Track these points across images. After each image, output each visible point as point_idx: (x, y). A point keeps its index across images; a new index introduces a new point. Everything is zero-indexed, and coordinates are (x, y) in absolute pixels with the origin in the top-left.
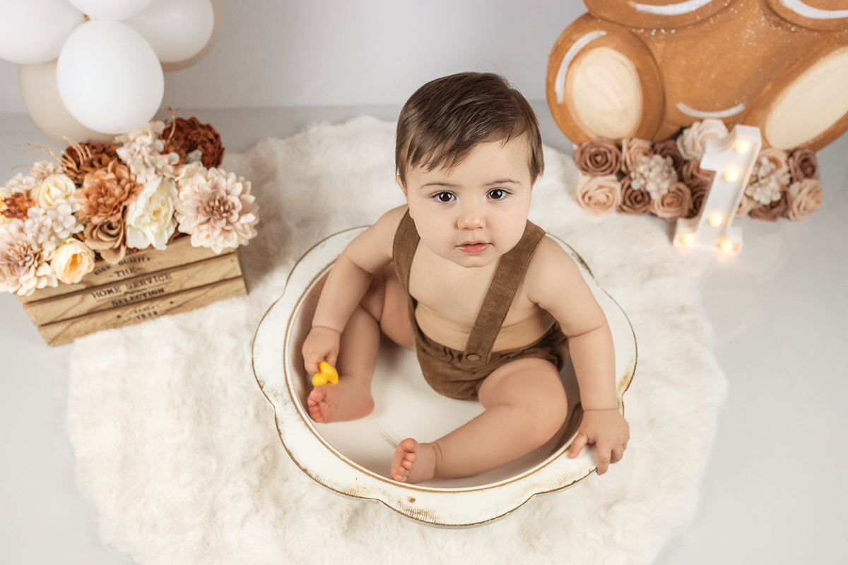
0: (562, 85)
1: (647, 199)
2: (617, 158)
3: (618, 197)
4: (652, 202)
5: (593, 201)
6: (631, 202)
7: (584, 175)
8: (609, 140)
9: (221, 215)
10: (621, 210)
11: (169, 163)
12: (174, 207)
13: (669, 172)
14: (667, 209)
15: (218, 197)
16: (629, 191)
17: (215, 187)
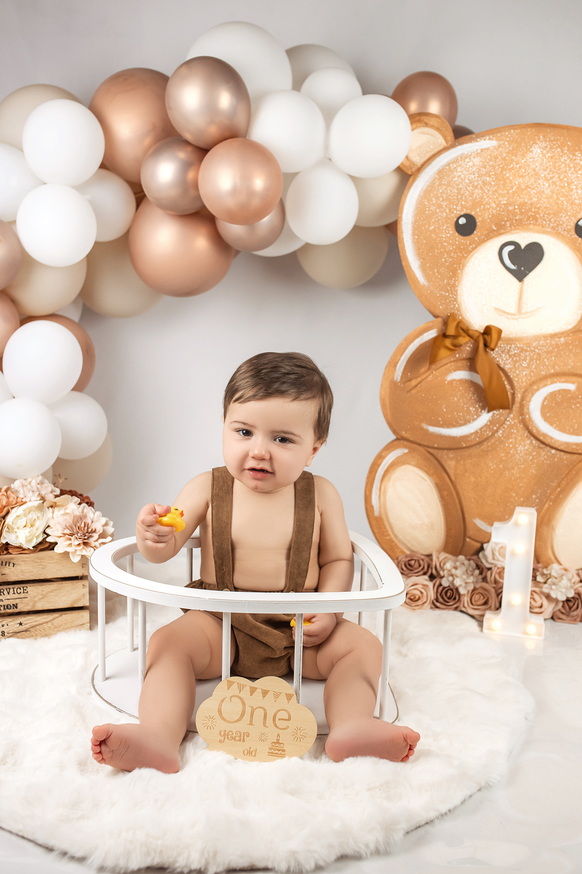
0: (377, 498)
1: (457, 595)
2: (429, 565)
3: (432, 594)
4: (462, 599)
6: (442, 598)
9: (84, 534)
10: (434, 606)
11: (52, 492)
12: (47, 523)
13: (473, 572)
15: (84, 521)
16: (441, 588)
17: (84, 515)
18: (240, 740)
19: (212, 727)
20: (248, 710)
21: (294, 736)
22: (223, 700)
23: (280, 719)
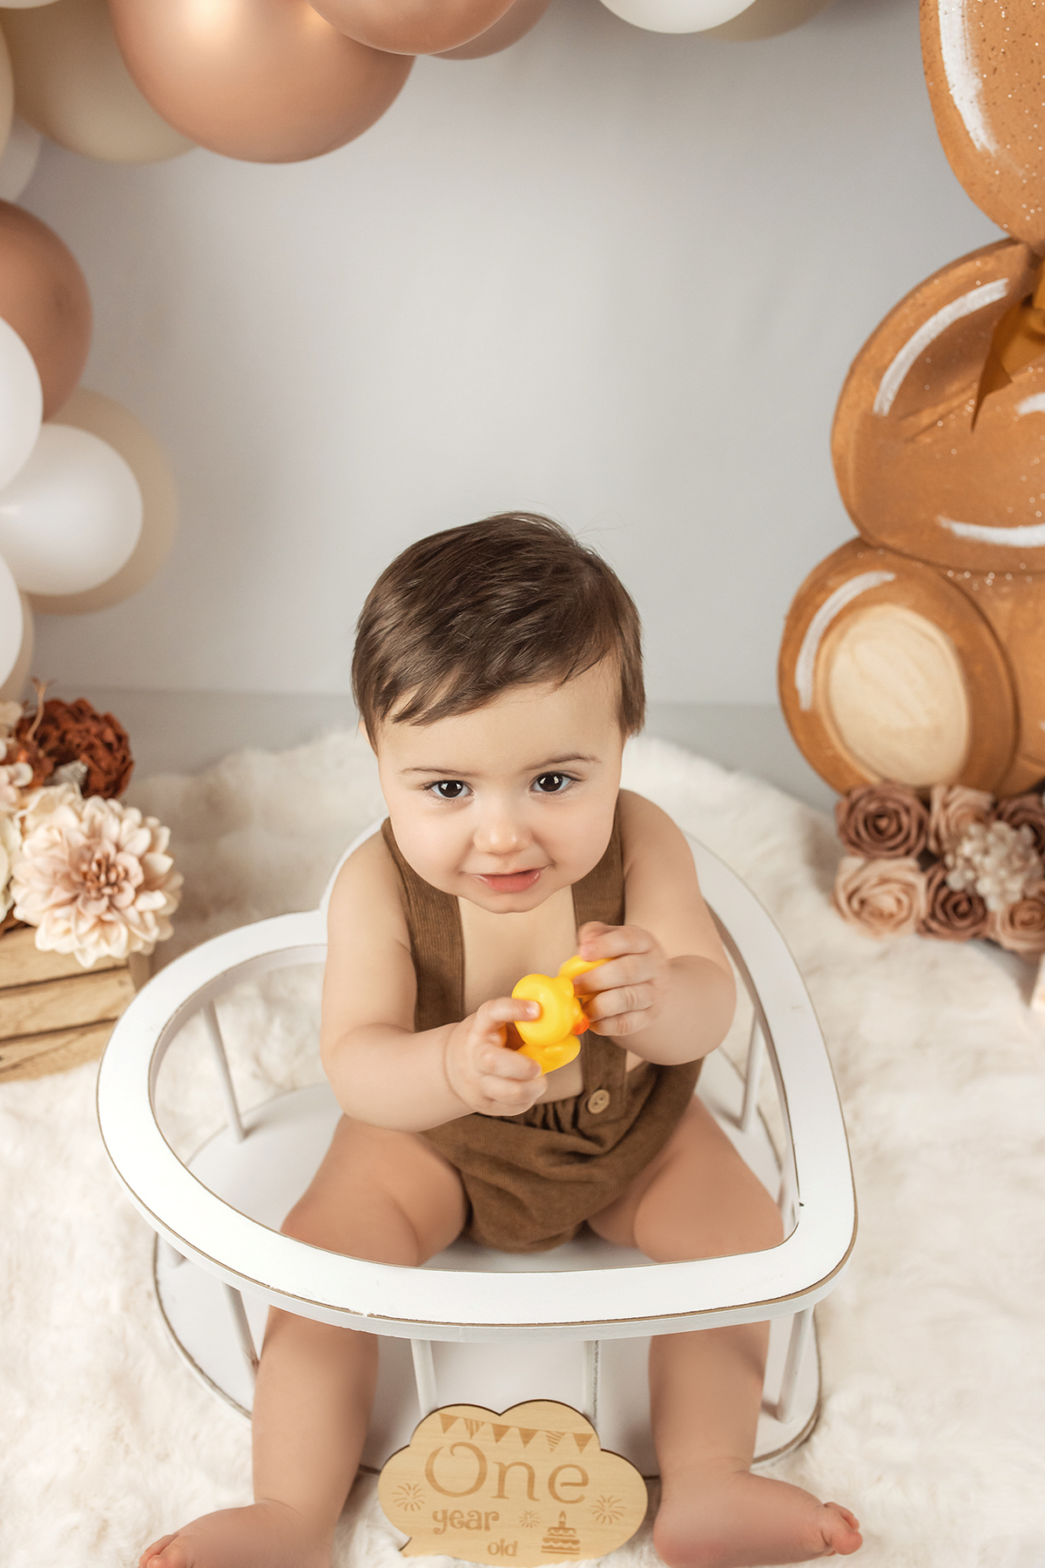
0: (810, 674)
1: (980, 911)
2: (922, 825)
3: (922, 904)
4: (990, 917)
5: (867, 909)
6: (946, 913)
7: (853, 854)
8: (904, 787)
9: (99, 890)
10: (925, 929)
11: (11, 782)
12: (10, 870)
13: (1025, 858)
14: (1020, 932)
15: (98, 856)
16: (944, 892)
17: (95, 833)
18: (479, 1527)
19: (415, 1507)
20: (493, 1471)
21: (597, 1514)
22: (434, 1454)
23: (564, 1484)
